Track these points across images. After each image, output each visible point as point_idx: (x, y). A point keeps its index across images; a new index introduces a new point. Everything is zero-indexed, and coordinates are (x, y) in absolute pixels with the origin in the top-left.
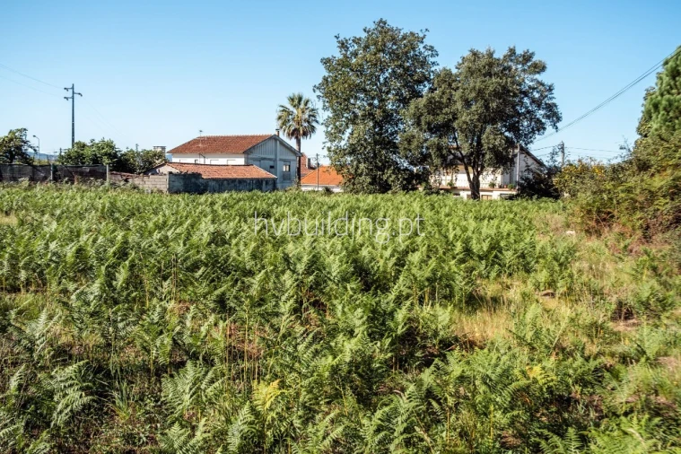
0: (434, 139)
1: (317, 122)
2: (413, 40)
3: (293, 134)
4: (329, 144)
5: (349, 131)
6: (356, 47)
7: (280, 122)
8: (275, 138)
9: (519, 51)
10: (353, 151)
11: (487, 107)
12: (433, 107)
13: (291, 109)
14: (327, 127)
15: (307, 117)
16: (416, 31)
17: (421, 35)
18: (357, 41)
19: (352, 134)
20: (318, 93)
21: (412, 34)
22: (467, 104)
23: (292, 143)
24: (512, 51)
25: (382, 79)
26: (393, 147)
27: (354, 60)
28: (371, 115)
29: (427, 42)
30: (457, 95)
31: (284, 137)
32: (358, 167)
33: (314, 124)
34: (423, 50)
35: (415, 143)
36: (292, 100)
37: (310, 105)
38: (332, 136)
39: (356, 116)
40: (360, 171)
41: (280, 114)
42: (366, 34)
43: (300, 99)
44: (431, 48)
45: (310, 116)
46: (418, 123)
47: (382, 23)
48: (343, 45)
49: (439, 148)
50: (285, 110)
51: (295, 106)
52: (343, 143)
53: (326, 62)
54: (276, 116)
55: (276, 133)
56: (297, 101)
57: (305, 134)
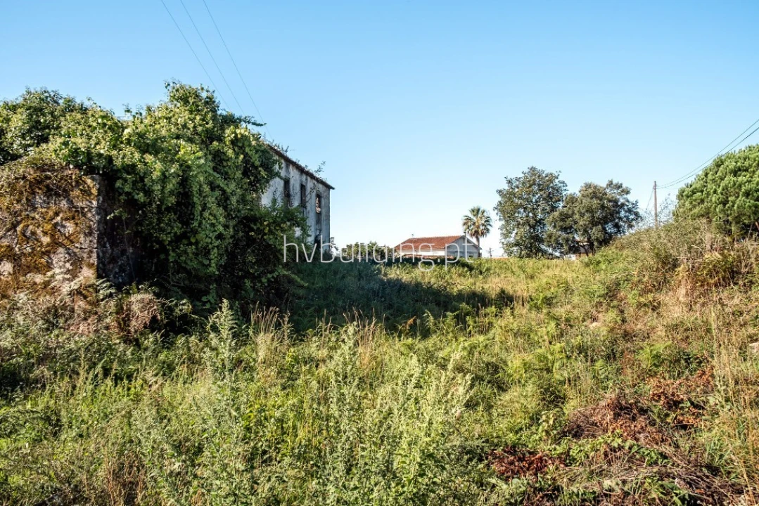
0: (564, 235)
1: (490, 225)
2: (552, 178)
3: (474, 235)
4: (503, 240)
5: (515, 232)
6: (518, 183)
7: (465, 227)
8: (463, 238)
9: (614, 182)
10: (517, 244)
11: (593, 217)
12: (564, 217)
13: (472, 217)
14: (502, 230)
15: (483, 222)
16: (554, 172)
17: (557, 175)
18: (518, 179)
19: (517, 234)
20: (496, 211)
21: (551, 174)
22: (582, 215)
23: (474, 240)
24: (611, 183)
25: (534, 200)
26: (541, 241)
27: (517, 190)
28: (528, 222)
29: (561, 178)
30: (576, 210)
31: (468, 237)
32: (521, 253)
33: (489, 227)
34: (558, 183)
35: (553, 238)
36: (473, 211)
37: (485, 214)
38: (506, 236)
39: (519, 224)
40: (522, 255)
41: (465, 221)
42: (523, 175)
43: (478, 210)
44: (563, 183)
45: (485, 221)
46: (555, 227)
47: (533, 169)
48: (509, 182)
49: (567, 240)
50: (468, 219)
51: (474, 216)
52: (511, 239)
53: (500, 192)
54: (462, 222)
55: (464, 234)
56: (476, 211)
57: (483, 234)
